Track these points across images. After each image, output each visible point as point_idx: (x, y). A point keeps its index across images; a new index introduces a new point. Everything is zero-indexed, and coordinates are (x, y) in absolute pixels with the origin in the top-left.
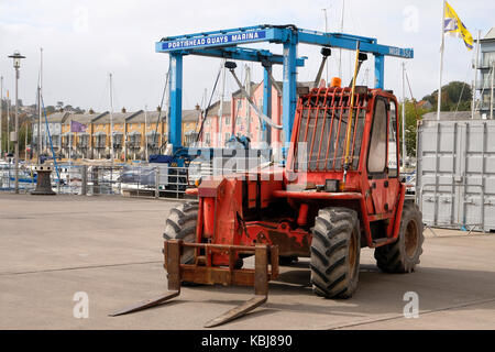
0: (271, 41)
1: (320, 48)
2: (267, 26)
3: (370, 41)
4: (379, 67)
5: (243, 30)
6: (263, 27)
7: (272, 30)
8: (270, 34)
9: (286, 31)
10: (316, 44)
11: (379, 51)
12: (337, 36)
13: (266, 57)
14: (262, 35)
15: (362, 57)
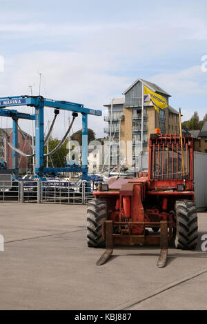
0: (28, 105)
1: (53, 109)
2: (26, 96)
3: (80, 105)
4: (85, 120)
5: (10, 98)
6: (23, 97)
7: (30, 99)
8: (29, 101)
9: (38, 99)
10: (52, 107)
11: (85, 112)
12: (63, 102)
13: (15, 114)
14: (23, 102)
15: (75, 115)
